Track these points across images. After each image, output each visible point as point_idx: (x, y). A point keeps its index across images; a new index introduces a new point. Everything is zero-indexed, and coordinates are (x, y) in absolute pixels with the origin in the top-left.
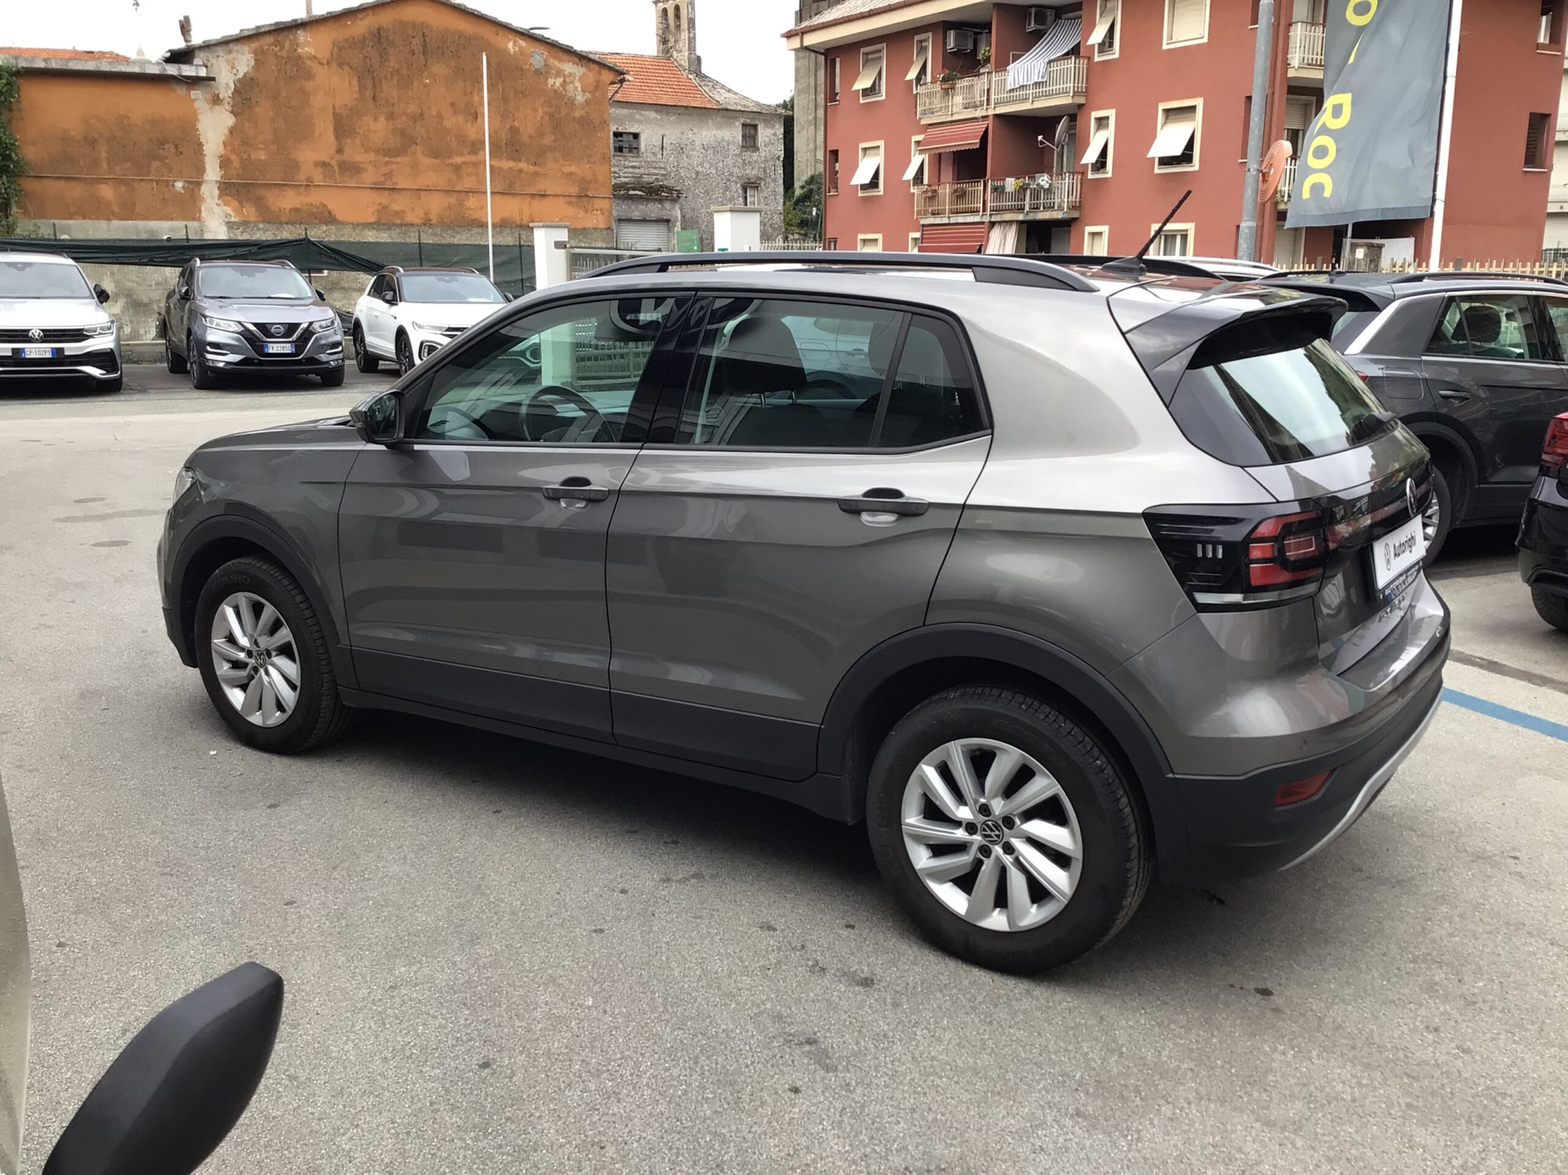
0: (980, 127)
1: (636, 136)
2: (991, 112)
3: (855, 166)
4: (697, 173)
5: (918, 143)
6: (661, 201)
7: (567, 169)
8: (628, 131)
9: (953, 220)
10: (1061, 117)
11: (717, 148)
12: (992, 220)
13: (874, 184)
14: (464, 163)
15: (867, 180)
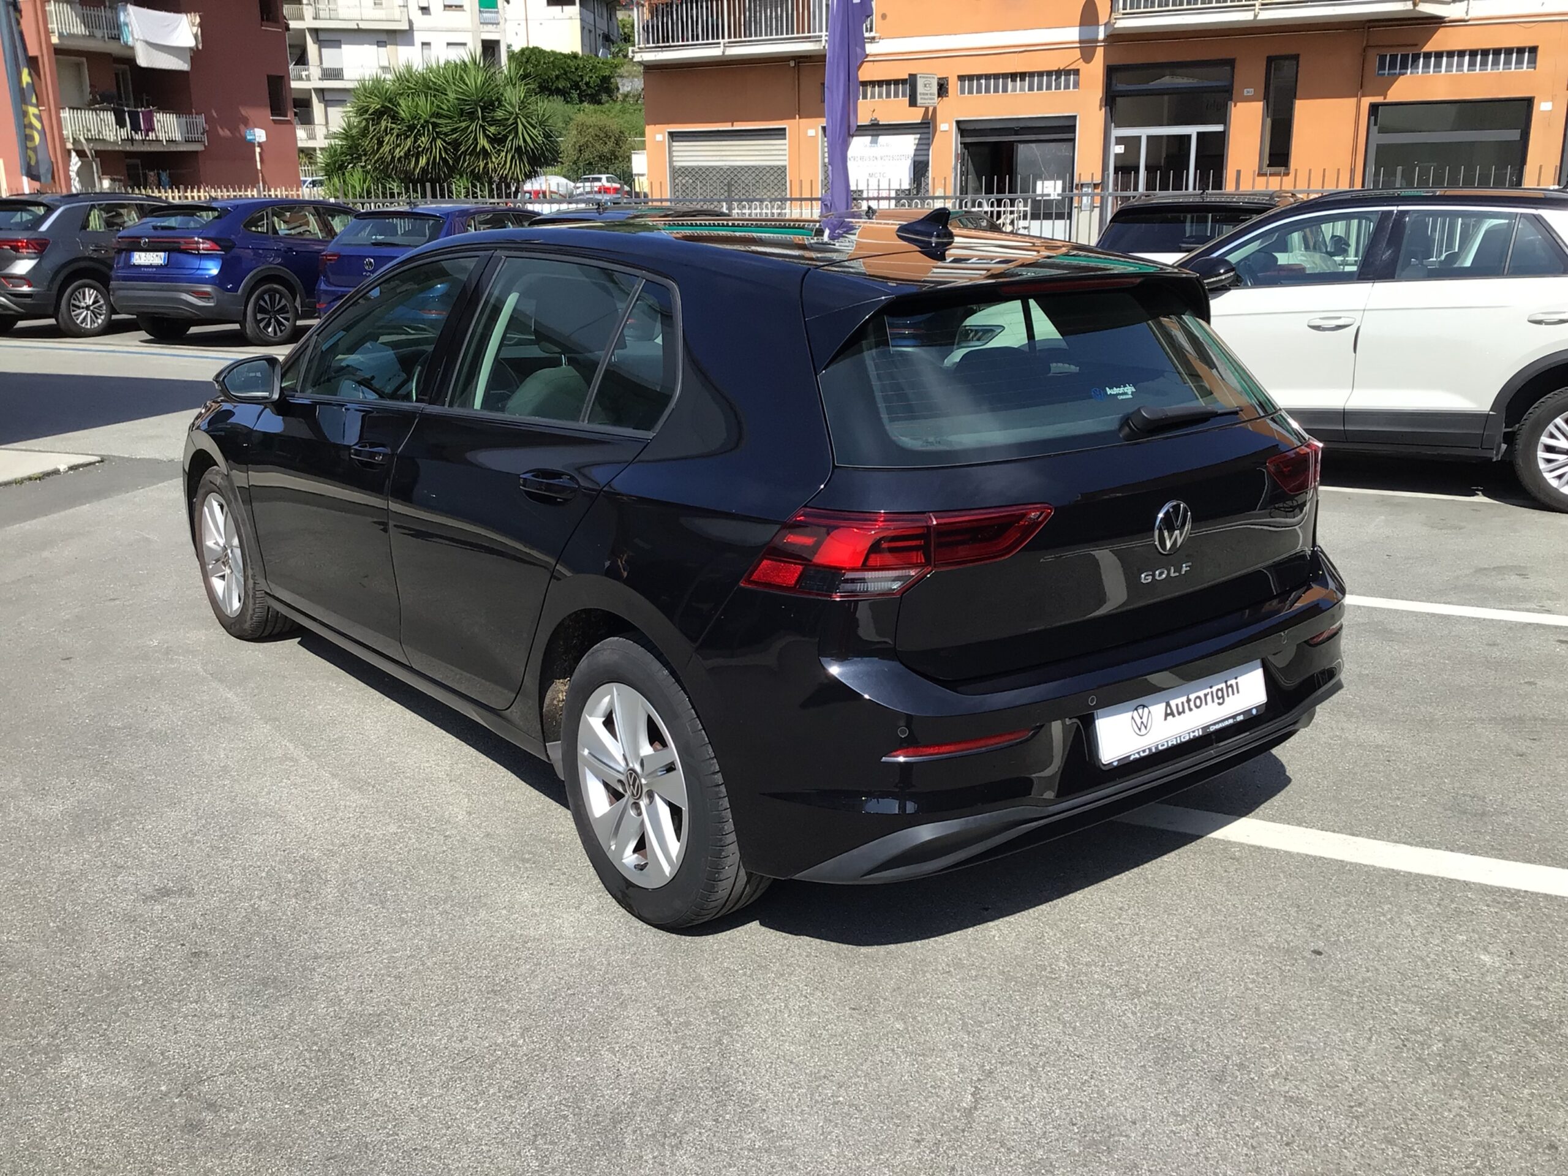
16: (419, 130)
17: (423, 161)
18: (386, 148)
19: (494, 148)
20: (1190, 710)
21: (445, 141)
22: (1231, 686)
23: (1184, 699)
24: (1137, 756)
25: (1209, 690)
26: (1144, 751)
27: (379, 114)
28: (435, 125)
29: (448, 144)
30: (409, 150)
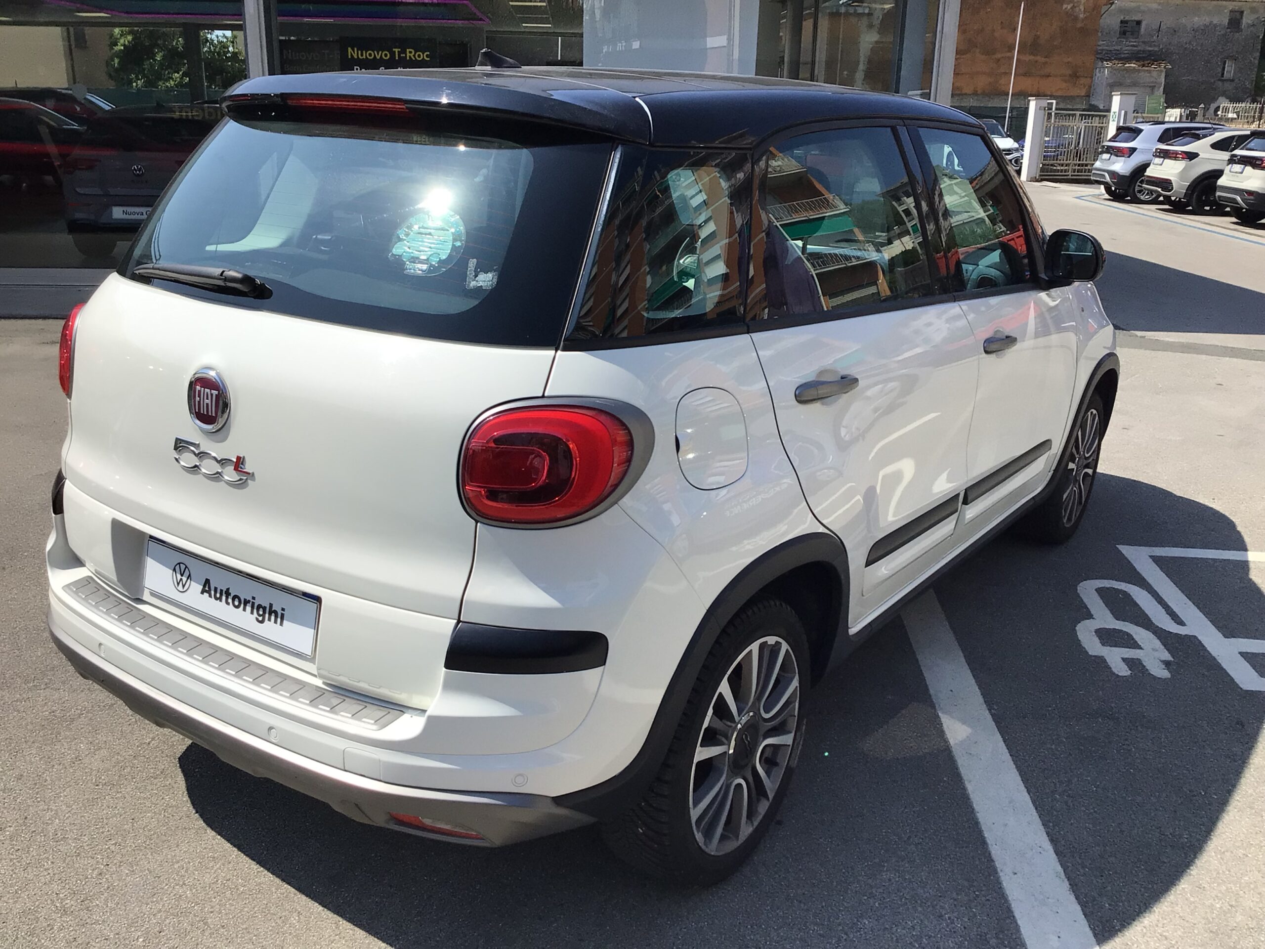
1: (1139, 23)
4: (1185, 49)
6: (1149, 72)
8: (1133, 19)
11: (1206, 30)
14: (1003, 57)
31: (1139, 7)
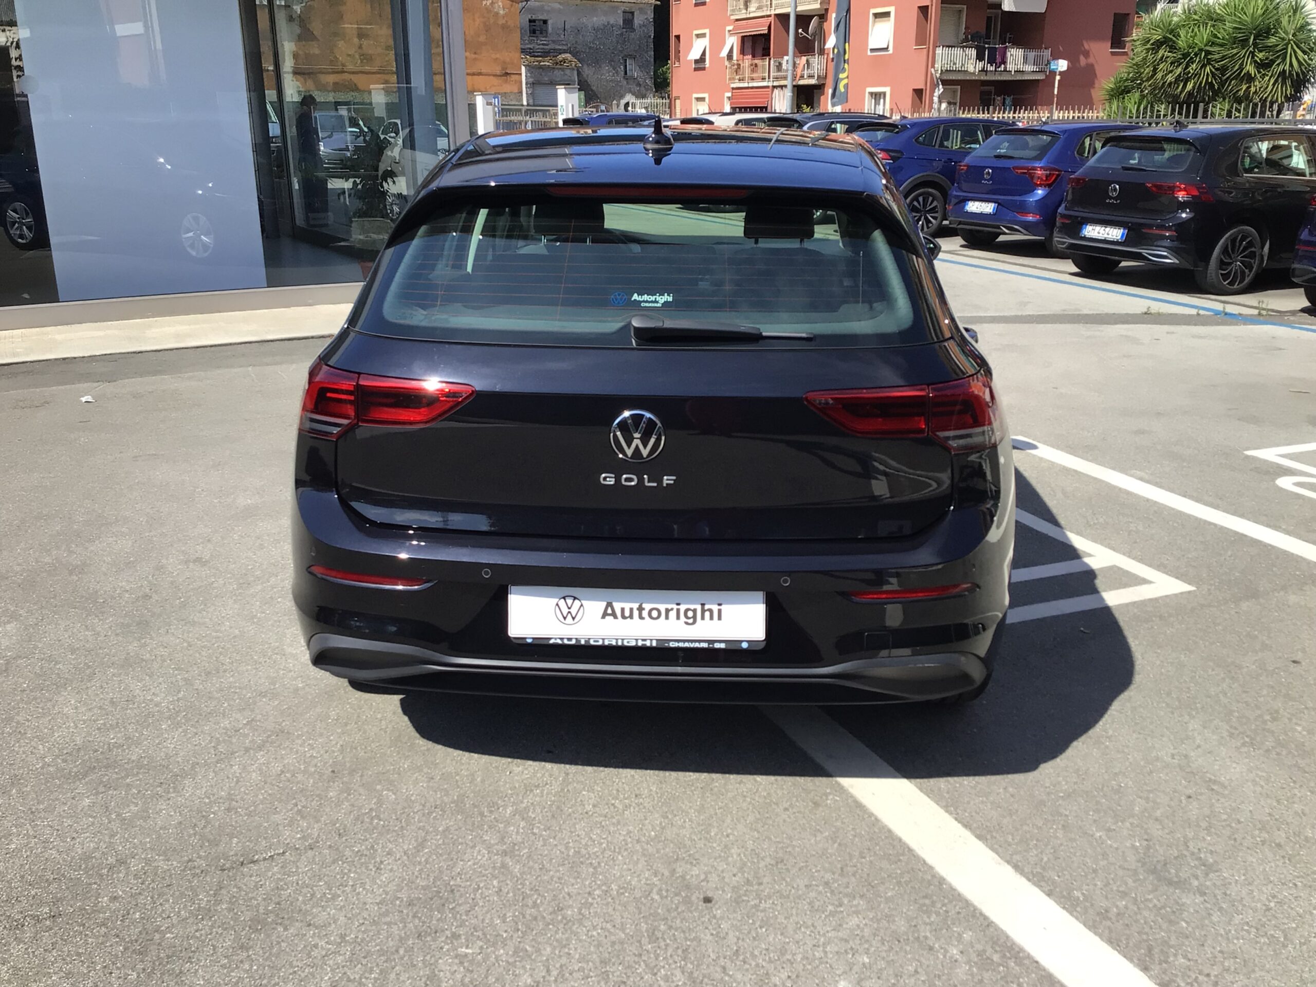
0: (766, 21)
1: (545, 22)
2: (773, 12)
3: (691, 46)
4: (590, 48)
5: (729, 31)
6: (563, 70)
7: (494, 56)
8: (541, 17)
9: (751, 85)
10: (813, 16)
11: (606, 29)
12: (776, 84)
13: (702, 59)
15: (698, 57)
16: (1192, 58)
17: (1190, 86)
18: (1159, 75)
19: (1259, 72)
20: (641, 617)
21: (1214, 67)
22: (711, 611)
23: (635, 606)
24: (559, 642)
25: (675, 607)
26: (570, 639)
27: (1158, 45)
28: (1208, 53)
29: (1217, 69)
30: (1179, 75)
31: (543, 6)
